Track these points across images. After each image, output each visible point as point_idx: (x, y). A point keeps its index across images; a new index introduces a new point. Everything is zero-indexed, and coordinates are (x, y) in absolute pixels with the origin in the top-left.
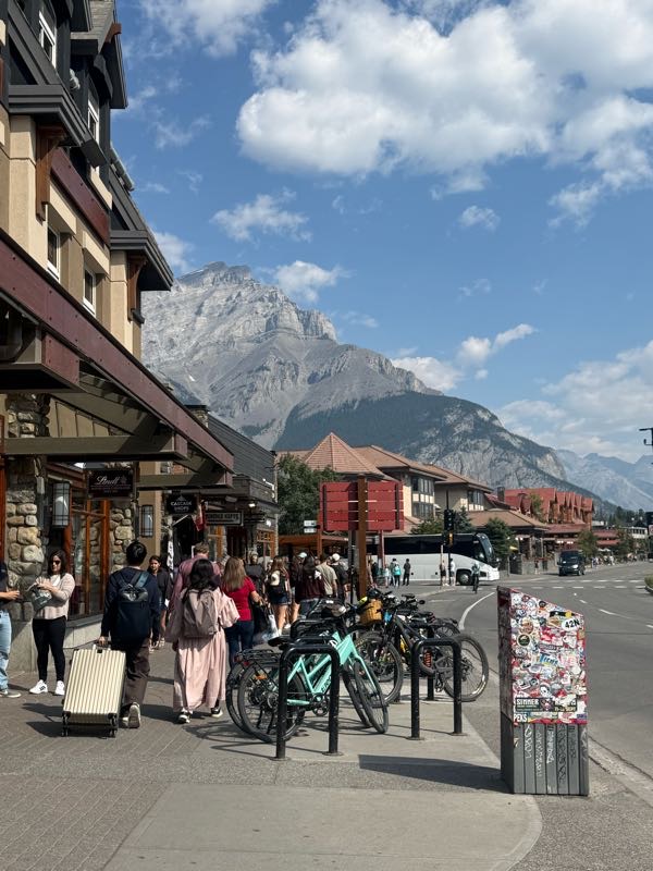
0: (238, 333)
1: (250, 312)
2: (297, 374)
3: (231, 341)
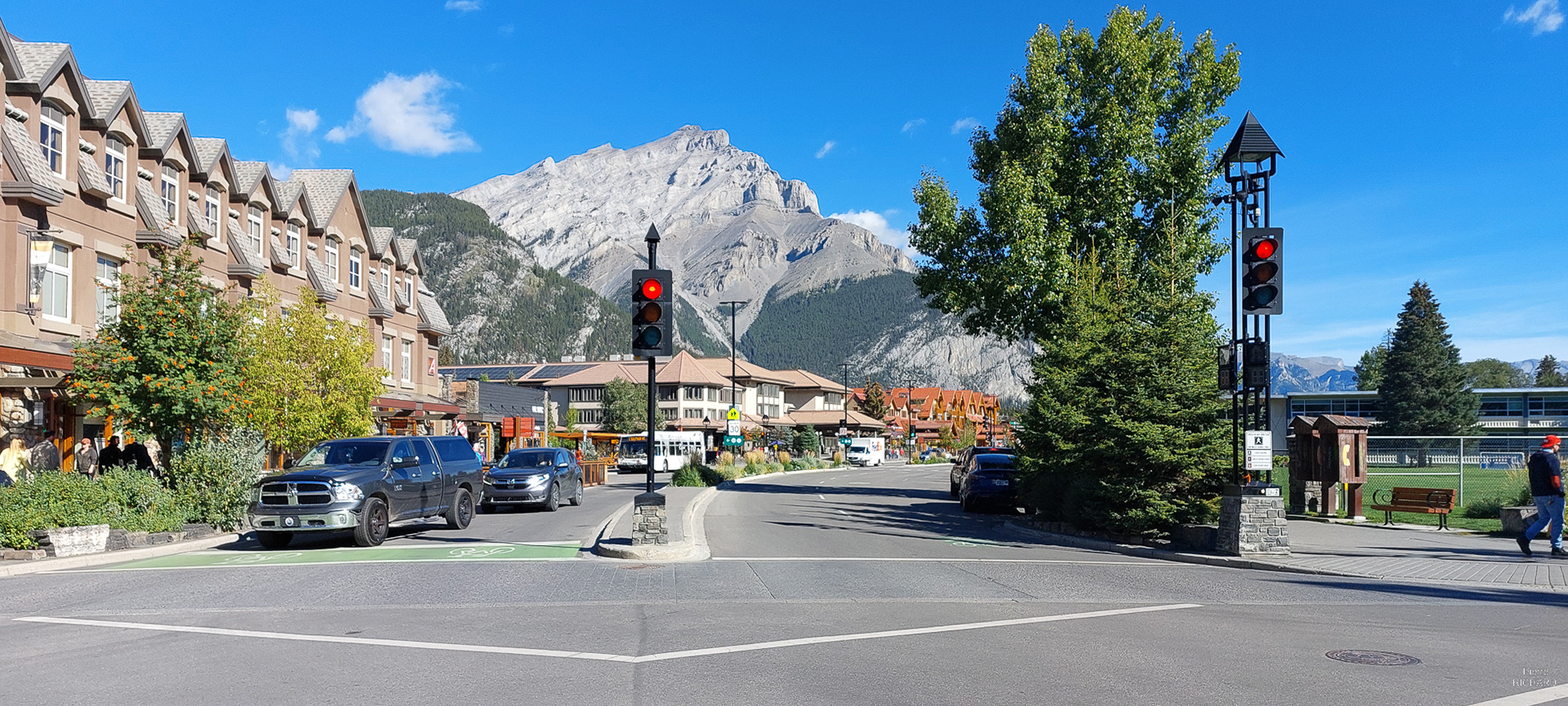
0: (714, 204)
1: (727, 182)
2: (776, 251)
3: (706, 215)
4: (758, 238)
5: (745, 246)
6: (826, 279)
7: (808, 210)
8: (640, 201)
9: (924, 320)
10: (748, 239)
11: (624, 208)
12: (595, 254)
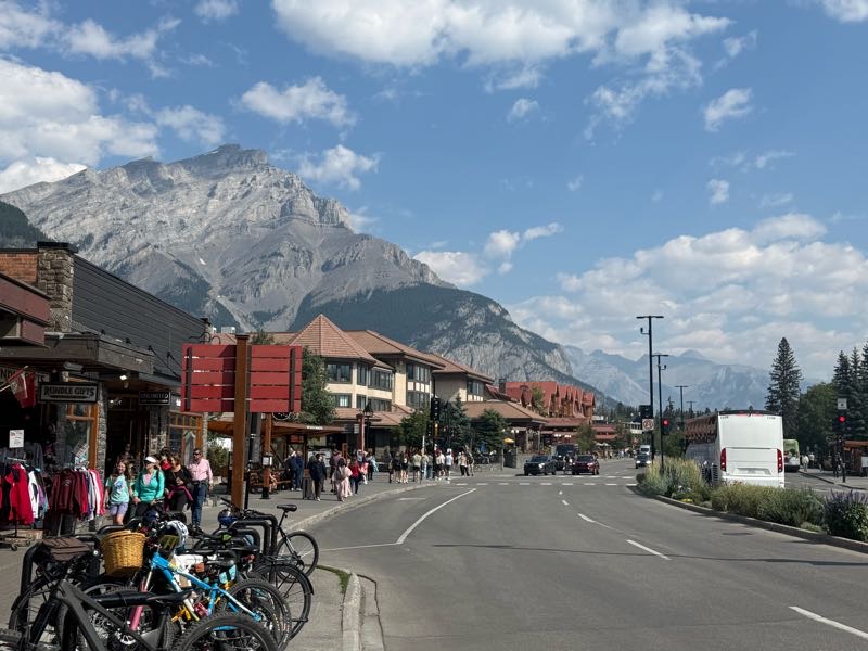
0: (252, 217)
1: (266, 197)
2: (311, 262)
3: (244, 225)
4: (294, 249)
5: (282, 256)
6: (357, 289)
7: (341, 225)
8: (181, 212)
9: (449, 328)
10: (284, 250)
11: (165, 218)
12: (134, 259)
